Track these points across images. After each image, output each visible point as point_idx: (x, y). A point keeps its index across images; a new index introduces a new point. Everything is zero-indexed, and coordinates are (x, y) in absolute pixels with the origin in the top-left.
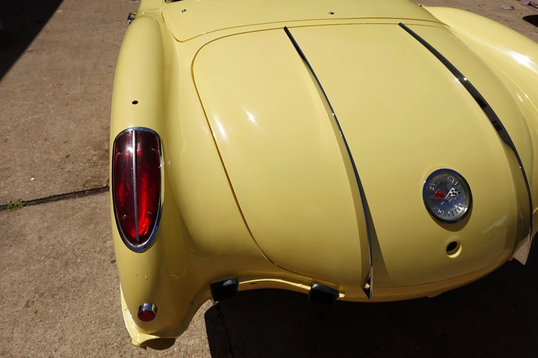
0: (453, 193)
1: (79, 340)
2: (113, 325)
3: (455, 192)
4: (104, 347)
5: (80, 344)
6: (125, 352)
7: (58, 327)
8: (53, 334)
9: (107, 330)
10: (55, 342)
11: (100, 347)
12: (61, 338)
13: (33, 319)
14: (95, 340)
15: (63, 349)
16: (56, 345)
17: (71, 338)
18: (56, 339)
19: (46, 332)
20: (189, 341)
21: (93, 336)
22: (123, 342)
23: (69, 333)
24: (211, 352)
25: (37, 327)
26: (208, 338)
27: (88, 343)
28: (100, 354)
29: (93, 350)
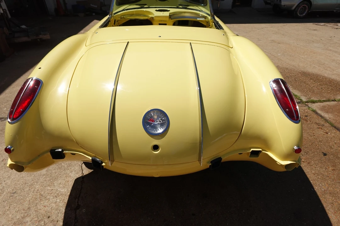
0: (159, 121)
1: (16, 179)
2: (33, 176)
3: (160, 120)
4: (24, 184)
5: (15, 181)
6: (32, 188)
7: (10, 172)
8: (7, 174)
9: (29, 177)
10: (6, 178)
11: (22, 184)
12: (9, 177)
13: (2, 166)
14: (22, 180)
15: (7, 181)
16: (5, 179)
17: (13, 178)
18: (7, 176)
19: (4, 173)
20: (62, 189)
21: (22, 179)
22: (33, 184)
23: (13, 175)
24: (69, 197)
25: (2, 170)
26: (71, 190)
27: (18, 181)
28: (21, 186)
29: (19, 184)
